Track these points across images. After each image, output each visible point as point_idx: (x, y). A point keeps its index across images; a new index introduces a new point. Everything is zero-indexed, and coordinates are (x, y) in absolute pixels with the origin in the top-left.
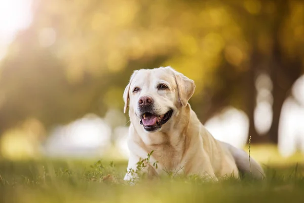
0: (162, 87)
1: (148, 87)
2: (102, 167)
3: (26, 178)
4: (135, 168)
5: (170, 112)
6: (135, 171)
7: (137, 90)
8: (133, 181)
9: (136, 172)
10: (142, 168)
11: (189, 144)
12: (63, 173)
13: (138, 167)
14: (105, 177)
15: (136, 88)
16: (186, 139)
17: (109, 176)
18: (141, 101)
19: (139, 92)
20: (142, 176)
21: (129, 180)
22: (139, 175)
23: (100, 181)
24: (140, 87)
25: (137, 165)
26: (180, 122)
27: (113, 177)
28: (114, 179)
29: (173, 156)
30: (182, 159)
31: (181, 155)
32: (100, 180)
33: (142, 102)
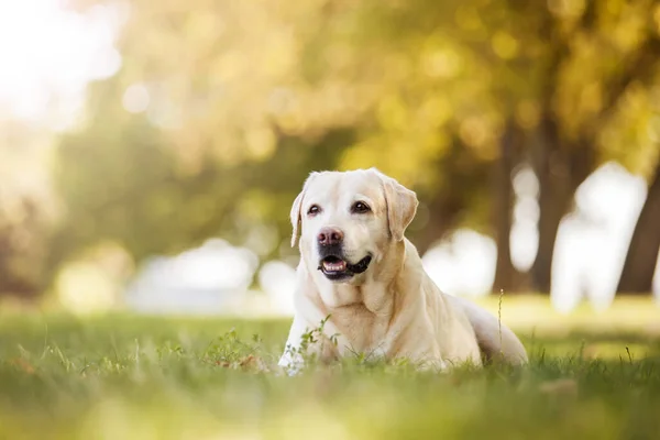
0: (360, 208)
1: (336, 207)
2: (238, 341)
3: (106, 359)
4: (297, 346)
5: (367, 259)
6: (297, 350)
7: (315, 210)
8: (294, 368)
9: (300, 352)
10: (310, 345)
11: (401, 304)
12: (171, 351)
13: (302, 344)
14: (244, 359)
15: (314, 206)
16: (395, 295)
17: (250, 358)
18: (322, 237)
19: (318, 216)
20: (310, 360)
21: (286, 365)
22: (305, 358)
23: (235, 367)
24: (322, 205)
25: (301, 340)
26: (384, 271)
27: (258, 360)
28: (259, 363)
29: (371, 325)
30: (388, 330)
31: (386, 324)
32: (236, 365)
33: (324, 239)
